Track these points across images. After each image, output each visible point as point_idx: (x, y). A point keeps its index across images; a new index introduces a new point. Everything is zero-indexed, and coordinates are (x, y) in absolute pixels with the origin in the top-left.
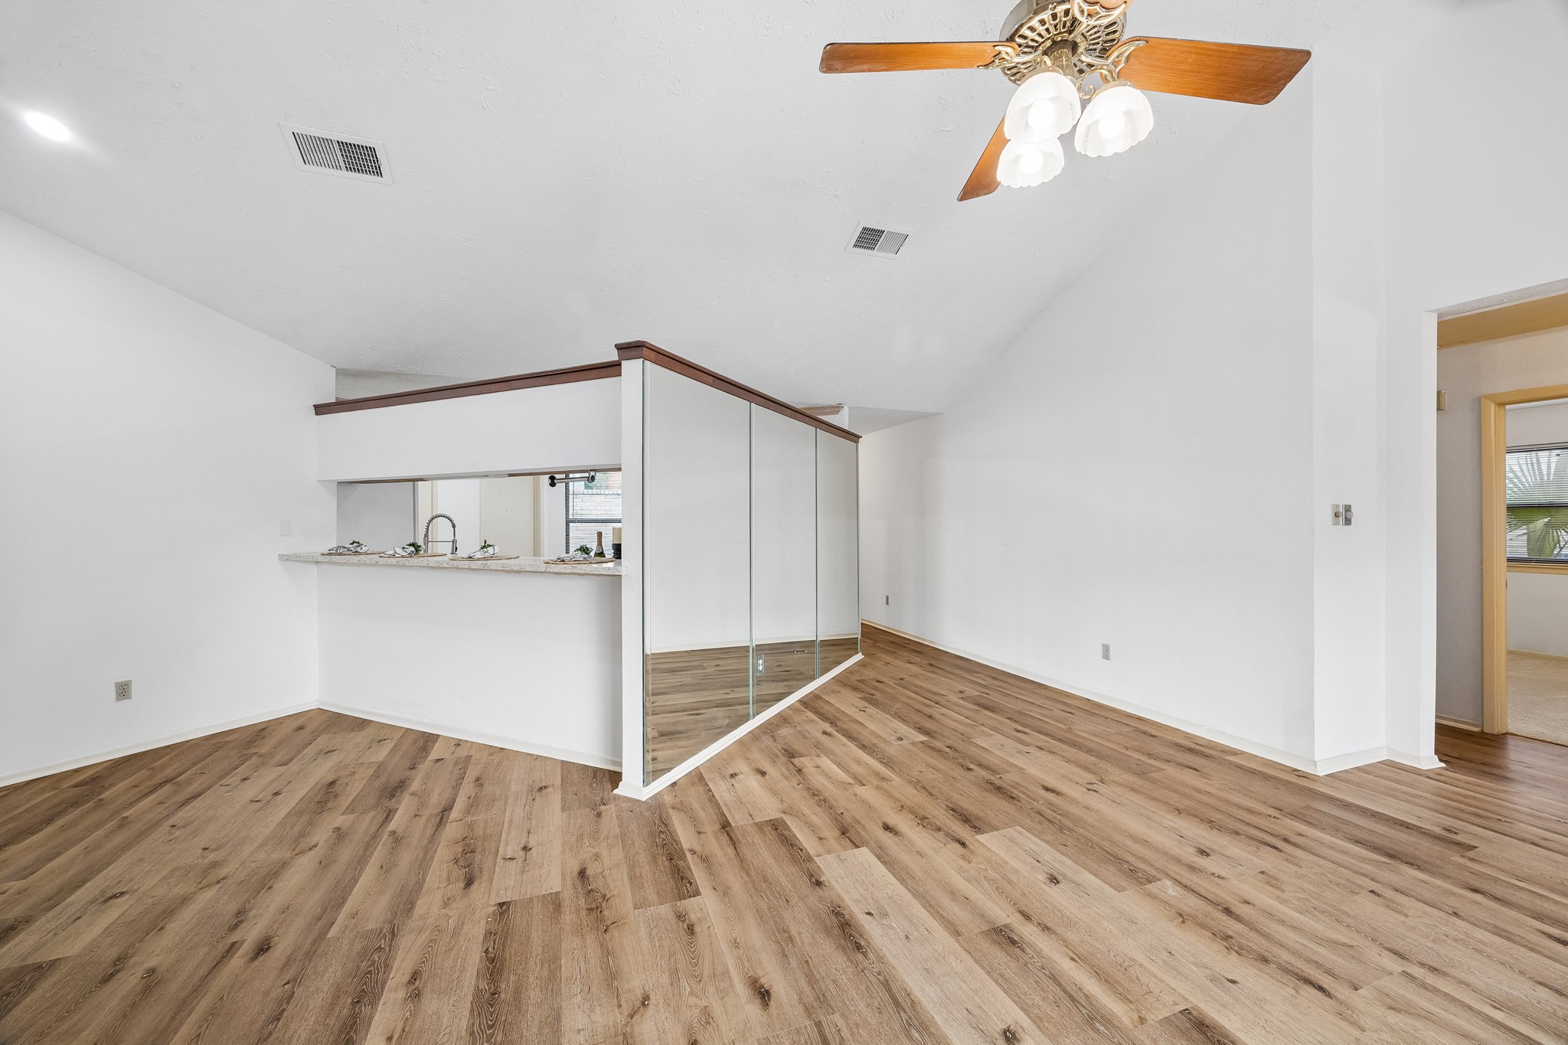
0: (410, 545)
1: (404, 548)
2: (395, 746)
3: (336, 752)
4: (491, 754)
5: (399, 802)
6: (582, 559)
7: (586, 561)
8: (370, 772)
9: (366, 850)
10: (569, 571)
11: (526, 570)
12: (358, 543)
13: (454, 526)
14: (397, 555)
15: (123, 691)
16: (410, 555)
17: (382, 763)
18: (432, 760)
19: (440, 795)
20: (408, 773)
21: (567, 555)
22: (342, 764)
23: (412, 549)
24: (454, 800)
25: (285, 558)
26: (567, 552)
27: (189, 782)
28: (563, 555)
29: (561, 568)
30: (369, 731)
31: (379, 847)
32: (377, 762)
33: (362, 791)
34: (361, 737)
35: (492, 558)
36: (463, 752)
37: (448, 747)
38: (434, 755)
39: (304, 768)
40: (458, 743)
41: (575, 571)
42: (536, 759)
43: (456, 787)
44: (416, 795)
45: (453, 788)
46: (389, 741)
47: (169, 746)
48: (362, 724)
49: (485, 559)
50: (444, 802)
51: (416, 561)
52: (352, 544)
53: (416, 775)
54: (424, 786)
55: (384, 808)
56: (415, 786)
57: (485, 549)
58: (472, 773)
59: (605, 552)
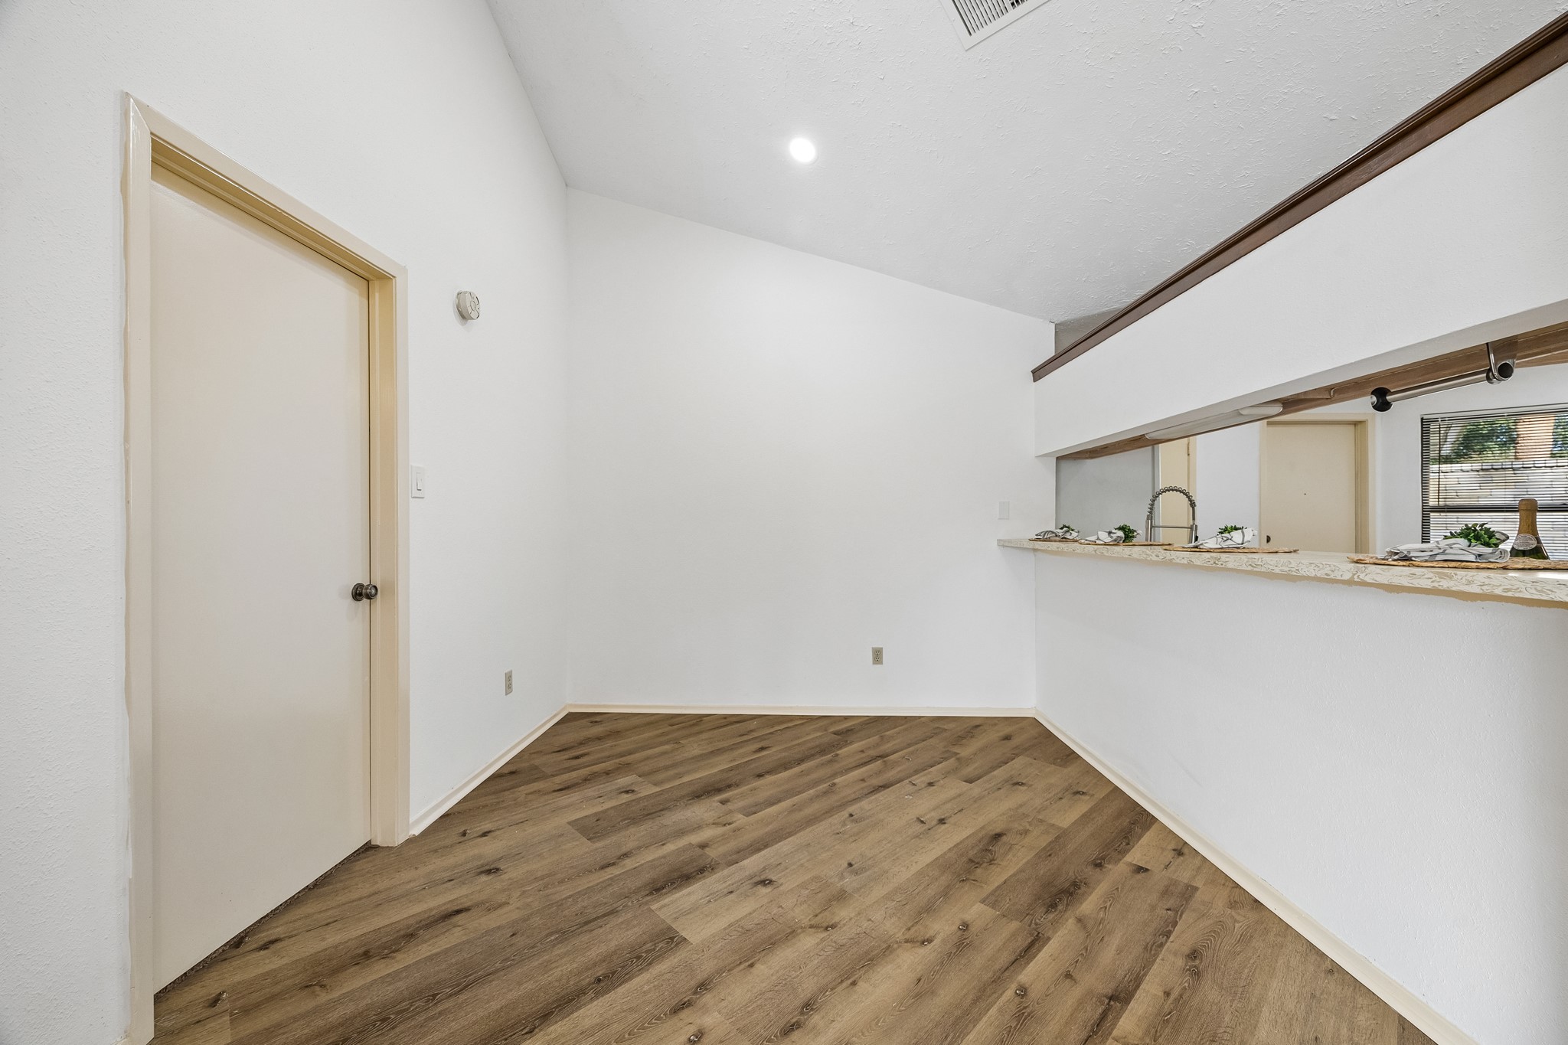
0: (1120, 529)
1: (1110, 533)
2: (1091, 811)
3: (1025, 788)
4: (1233, 905)
5: (1055, 924)
6: (1472, 558)
7: (1481, 564)
8: (1044, 841)
9: (975, 1001)
10: (1425, 584)
11: (1302, 573)
12: (1068, 527)
13: (1193, 504)
14: (1098, 542)
15: (877, 656)
16: (1116, 543)
17: (1067, 829)
18: (1130, 864)
19: (1119, 951)
20: (1090, 870)
21: (1425, 546)
22: (1020, 811)
23: (1121, 534)
24: (1137, 981)
25: (1004, 544)
26: (1425, 538)
27: (896, 763)
28: (1412, 545)
29: (1400, 575)
30: (1072, 770)
31: (993, 1011)
32: (1059, 828)
33: (1021, 871)
34: (1058, 777)
35: (1237, 549)
36: (1183, 873)
37: (1163, 849)
38: (1136, 855)
39: (984, 797)
40: (1181, 849)
41: (1445, 584)
42: (1331, 972)
43: (1152, 950)
44: (1085, 927)
45: (1146, 948)
46: (1086, 798)
47: (906, 717)
48: (1067, 756)
49: (1223, 550)
50: (1121, 973)
51: (1122, 550)
52: (1062, 529)
53: (1099, 882)
54: (1101, 914)
55: (1033, 926)
56: (1088, 905)
57: (1226, 535)
58: (1184, 936)
59: (1547, 548)
